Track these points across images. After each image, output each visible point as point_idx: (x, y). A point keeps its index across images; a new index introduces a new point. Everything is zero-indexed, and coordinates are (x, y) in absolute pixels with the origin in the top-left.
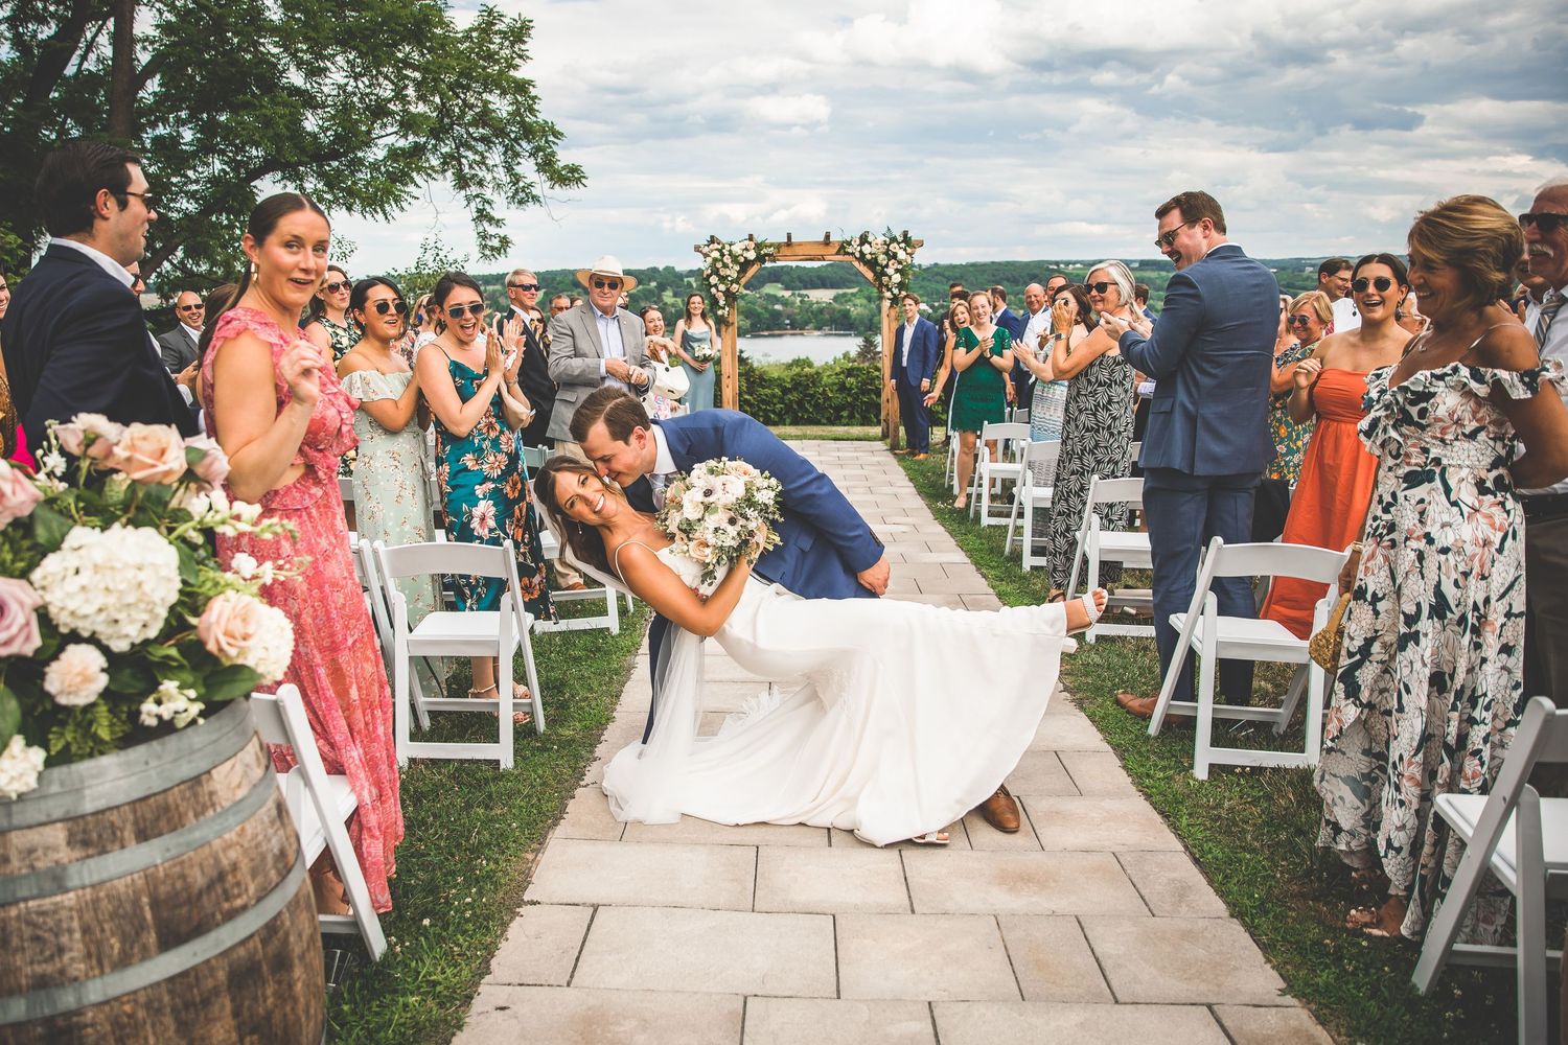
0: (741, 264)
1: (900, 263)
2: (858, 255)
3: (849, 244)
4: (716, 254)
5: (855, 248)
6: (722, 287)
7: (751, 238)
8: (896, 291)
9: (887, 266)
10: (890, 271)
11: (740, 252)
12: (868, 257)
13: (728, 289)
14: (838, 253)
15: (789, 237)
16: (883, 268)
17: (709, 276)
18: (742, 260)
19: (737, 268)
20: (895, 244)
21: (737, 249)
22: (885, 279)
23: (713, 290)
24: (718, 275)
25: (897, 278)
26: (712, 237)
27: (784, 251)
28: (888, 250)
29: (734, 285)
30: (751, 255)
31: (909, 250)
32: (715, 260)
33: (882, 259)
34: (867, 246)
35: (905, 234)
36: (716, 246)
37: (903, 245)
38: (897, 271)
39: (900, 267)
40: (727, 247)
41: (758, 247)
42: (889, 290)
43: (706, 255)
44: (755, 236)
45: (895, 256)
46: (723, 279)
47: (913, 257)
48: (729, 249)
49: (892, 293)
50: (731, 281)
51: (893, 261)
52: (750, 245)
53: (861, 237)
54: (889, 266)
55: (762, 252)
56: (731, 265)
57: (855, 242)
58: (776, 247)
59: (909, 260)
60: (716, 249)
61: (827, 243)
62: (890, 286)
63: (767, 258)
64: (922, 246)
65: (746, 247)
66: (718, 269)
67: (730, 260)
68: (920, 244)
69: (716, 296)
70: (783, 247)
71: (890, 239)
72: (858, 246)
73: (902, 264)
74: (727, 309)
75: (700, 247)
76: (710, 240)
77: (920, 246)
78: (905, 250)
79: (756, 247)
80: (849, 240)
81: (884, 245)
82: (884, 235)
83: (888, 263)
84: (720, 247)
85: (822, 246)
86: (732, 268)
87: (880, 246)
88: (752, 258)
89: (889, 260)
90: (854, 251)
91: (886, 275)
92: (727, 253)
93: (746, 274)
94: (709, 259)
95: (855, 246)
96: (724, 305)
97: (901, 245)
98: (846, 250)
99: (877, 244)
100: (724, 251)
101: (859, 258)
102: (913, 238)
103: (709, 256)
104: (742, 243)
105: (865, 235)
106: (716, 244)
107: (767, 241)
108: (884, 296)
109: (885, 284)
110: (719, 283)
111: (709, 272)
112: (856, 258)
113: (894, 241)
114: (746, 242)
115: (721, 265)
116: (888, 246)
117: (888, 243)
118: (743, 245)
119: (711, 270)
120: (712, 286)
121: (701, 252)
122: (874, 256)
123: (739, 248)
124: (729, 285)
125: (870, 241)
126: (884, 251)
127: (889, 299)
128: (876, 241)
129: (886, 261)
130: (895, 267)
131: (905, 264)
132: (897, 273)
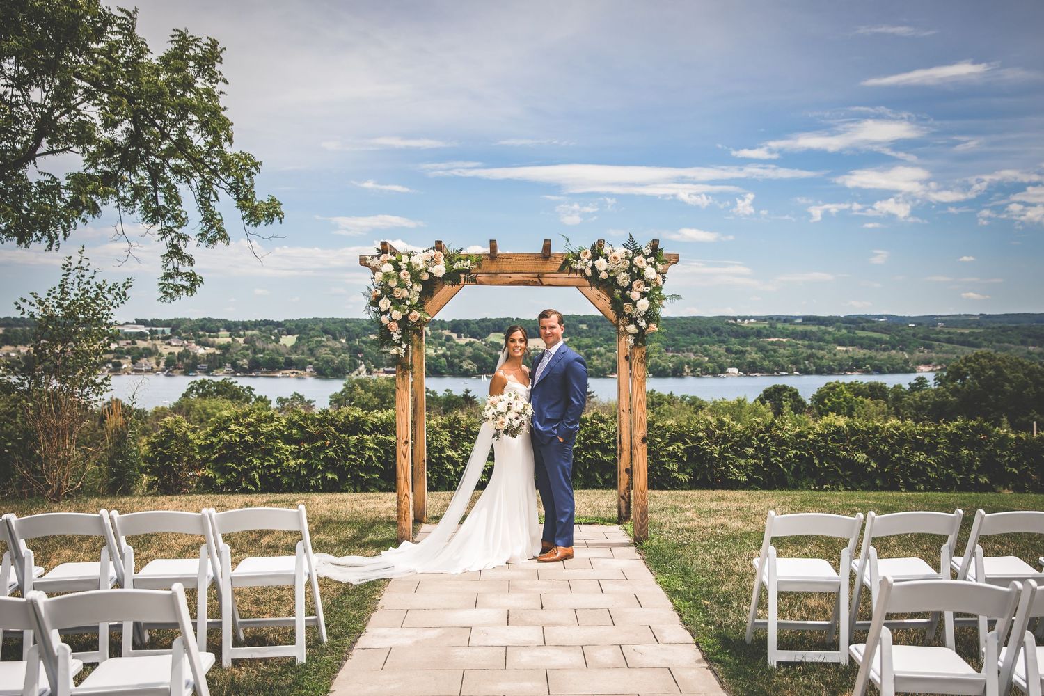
0: (424, 283)
1: (647, 284)
2: (589, 272)
3: (577, 257)
4: (388, 268)
5: (584, 263)
6: (397, 315)
7: (438, 246)
8: (643, 324)
9: (630, 288)
10: (635, 295)
11: (423, 266)
12: (604, 275)
13: (405, 318)
14: (561, 270)
15: (493, 245)
16: (624, 290)
17: (378, 299)
18: (426, 277)
19: (419, 288)
20: (641, 257)
21: (419, 261)
22: (627, 307)
23: (385, 319)
24: (392, 297)
25: (643, 304)
26: (384, 244)
27: (486, 265)
28: (632, 265)
29: (415, 313)
31: (660, 267)
33: (623, 279)
34: (601, 260)
35: (654, 245)
36: (389, 256)
37: (651, 259)
38: (644, 295)
39: (648, 289)
40: (405, 259)
41: (450, 259)
42: (633, 321)
43: (375, 270)
44: (445, 243)
45: (640, 274)
46: (397, 302)
47: (664, 277)
48: (407, 262)
49: (637, 326)
50: (410, 306)
51: (638, 281)
52: (437, 256)
53: (593, 248)
54: (632, 288)
55: (455, 267)
56: (410, 284)
57: (585, 254)
58: (474, 260)
59: (660, 280)
60: (389, 261)
61: (546, 254)
62: (634, 317)
63: (462, 276)
64: (676, 263)
65: (432, 259)
66: (392, 289)
67: (409, 277)
68: (674, 260)
69: (389, 327)
70: (484, 261)
71: (634, 252)
72: (589, 260)
73: (650, 286)
74: (404, 346)
75: (366, 259)
76: (380, 248)
77: (673, 264)
78: (654, 266)
79: (446, 260)
80: (576, 253)
81: (626, 258)
82: (625, 246)
83: (631, 284)
84: (394, 258)
85: (538, 261)
86: (411, 287)
87: (620, 260)
88: (440, 275)
89: (633, 280)
90: (584, 268)
91: (628, 300)
92: (404, 267)
93: (432, 296)
94: (379, 275)
95: (586, 260)
96: (400, 340)
97: (649, 260)
98: (572, 266)
99: (615, 258)
100: (400, 263)
101: (591, 277)
102: (665, 252)
103: (379, 270)
104: (426, 253)
105: (600, 246)
106: (389, 254)
107: (462, 253)
108: (625, 330)
109: (627, 312)
110: (392, 307)
111: (379, 292)
112: (586, 277)
113: (639, 254)
114: (432, 251)
115: (396, 284)
116: (631, 260)
117: (631, 256)
118: (427, 256)
119: (382, 290)
120: (382, 314)
121: (368, 266)
122: (612, 275)
123: (422, 259)
124: (408, 312)
125: (606, 253)
126: (625, 267)
127: (632, 334)
128: (615, 254)
129: (629, 281)
130: (641, 289)
131: (655, 285)
132: (643, 297)
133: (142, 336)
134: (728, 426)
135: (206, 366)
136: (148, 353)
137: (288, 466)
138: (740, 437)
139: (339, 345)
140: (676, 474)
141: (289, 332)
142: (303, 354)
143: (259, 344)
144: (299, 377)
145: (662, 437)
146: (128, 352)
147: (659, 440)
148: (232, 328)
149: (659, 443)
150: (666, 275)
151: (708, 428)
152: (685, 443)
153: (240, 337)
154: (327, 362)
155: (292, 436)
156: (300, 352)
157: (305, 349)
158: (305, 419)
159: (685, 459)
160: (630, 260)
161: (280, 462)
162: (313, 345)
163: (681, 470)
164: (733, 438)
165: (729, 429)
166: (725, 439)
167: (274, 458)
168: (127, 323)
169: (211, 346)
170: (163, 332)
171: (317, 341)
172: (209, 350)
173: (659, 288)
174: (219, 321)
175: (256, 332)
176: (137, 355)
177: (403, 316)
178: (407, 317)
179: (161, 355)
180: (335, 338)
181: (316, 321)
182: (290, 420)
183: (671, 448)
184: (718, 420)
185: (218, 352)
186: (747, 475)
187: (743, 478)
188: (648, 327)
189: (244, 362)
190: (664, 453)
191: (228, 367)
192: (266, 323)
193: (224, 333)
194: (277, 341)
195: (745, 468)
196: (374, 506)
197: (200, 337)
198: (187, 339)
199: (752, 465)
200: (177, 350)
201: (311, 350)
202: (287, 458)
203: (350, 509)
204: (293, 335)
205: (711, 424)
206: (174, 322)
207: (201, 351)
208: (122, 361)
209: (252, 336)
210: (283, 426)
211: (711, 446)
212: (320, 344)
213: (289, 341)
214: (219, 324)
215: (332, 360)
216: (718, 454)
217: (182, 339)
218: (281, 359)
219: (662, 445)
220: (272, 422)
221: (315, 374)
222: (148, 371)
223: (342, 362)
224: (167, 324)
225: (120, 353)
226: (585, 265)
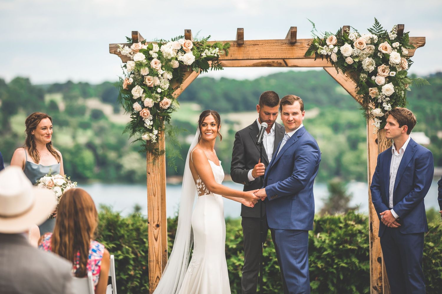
0: (174, 71)
1: (393, 68)
2: (334, 58)
3: (323, 43)
4: (140, 57)
6: (149, 102)
7: (188, 35)
8: (388, 107)
9: (375, 73)
10: (380, 79)
11: (173, 54)
12: (349, 61)
13: (157, 105)
14: (307, 55)
15: (240, 34)
16: (370, 75)
17: (131, 87)
18: (176, 65)
19: (170, 76)
20: (386, 44)
21: (169, 50)
22: (373, 91)
23: (137, 106)
24: (143, 85)
25: (389, 89)
26: (135, 33)
27: (234, 52)
28: (377, 51)
29: (166, 100)
30: (189, 58)
31: (405, 51)
32: (139, 65)
33: (368, 64)
34: (347, 45)
35: (400, 29)
36: (140, 46)
37: (397, 44)
38: (389, 79)
39: (393, 74)
40: (156, 48)
41: (199, 47)
42: (378, 105)
43: (126, 59)
45: (385, 60)
46: (150, 90)
47: (410, 61)
48: (157, 51)
49: (383, 109)
50: (161, 93)
51: (383, 66)
52: (187, 45)
53: (339, 34)
54: (377, 72)
55: (204, 55)
56: (161, 72)
57: (331, 40)
58: (222, 48)
59: (406, 64)
60: (141, 51)
61: (293, 41)
62: (380, 101)
63: (210, 62)
64: (423, 45)
65: (181, 48)
66: (143, 77)
67: (160, 65)
68: (421, 43)
69: (141, 114)
70: (232, 48)
71: (379, 37)
72: (335, 46)
73: (396, 71)
74: (156, 132)
75: (118, 47)
77: (420, 46)
78: (400, 51)
79: (195, 48)
80: (322, 37)
81: (371, 44)
82: (370, 31)
83: (376, 69)
84: (145, 47)
85: (285, 47)
86: (162, 75)
87: (365, 46)
88: (189, 63)
89: (378, 65)
90: (330, 53)
91: (375, 85)
92: (155, 55)
93: (181, 83)
94: (130, 64)
95: (331, 46)
96: (152, 126)
97: (394, 45)
98: (319, 51)
99: (361, 43)
100: (151, 52)
101: (337, 63)
102: (410, 35)
103: (130, 59)
104: (176, 42)
105: (345, 31)
106: (140, 43)
107: (209, 40)
108: (371, 114)
109: (373, 97)
110: (144, 95)
111: (132, 80)
112: (333, 63)
113: (384, 40)
114: (181, 39)
115: (147, 72)
116: (377, 45)
117: (376, 42)
118: (177, 45)
119: (134, 78)
120: (134, 101)
121: (119, 54)
122: (357, 60)
123: (172, 48)
124: (159, 100)
125: (351, 39)
126: (370, 52)
127: (380, 118)
128: (360, 39)
129: (374, 66)
130: (386, 74)
131: (401, 70)
132: (389, 82)
150: (411, 59)
160: (375, 45)
173: (404, 72)
177: (155, 103)
178: (159, 104)
226: (331, 50)
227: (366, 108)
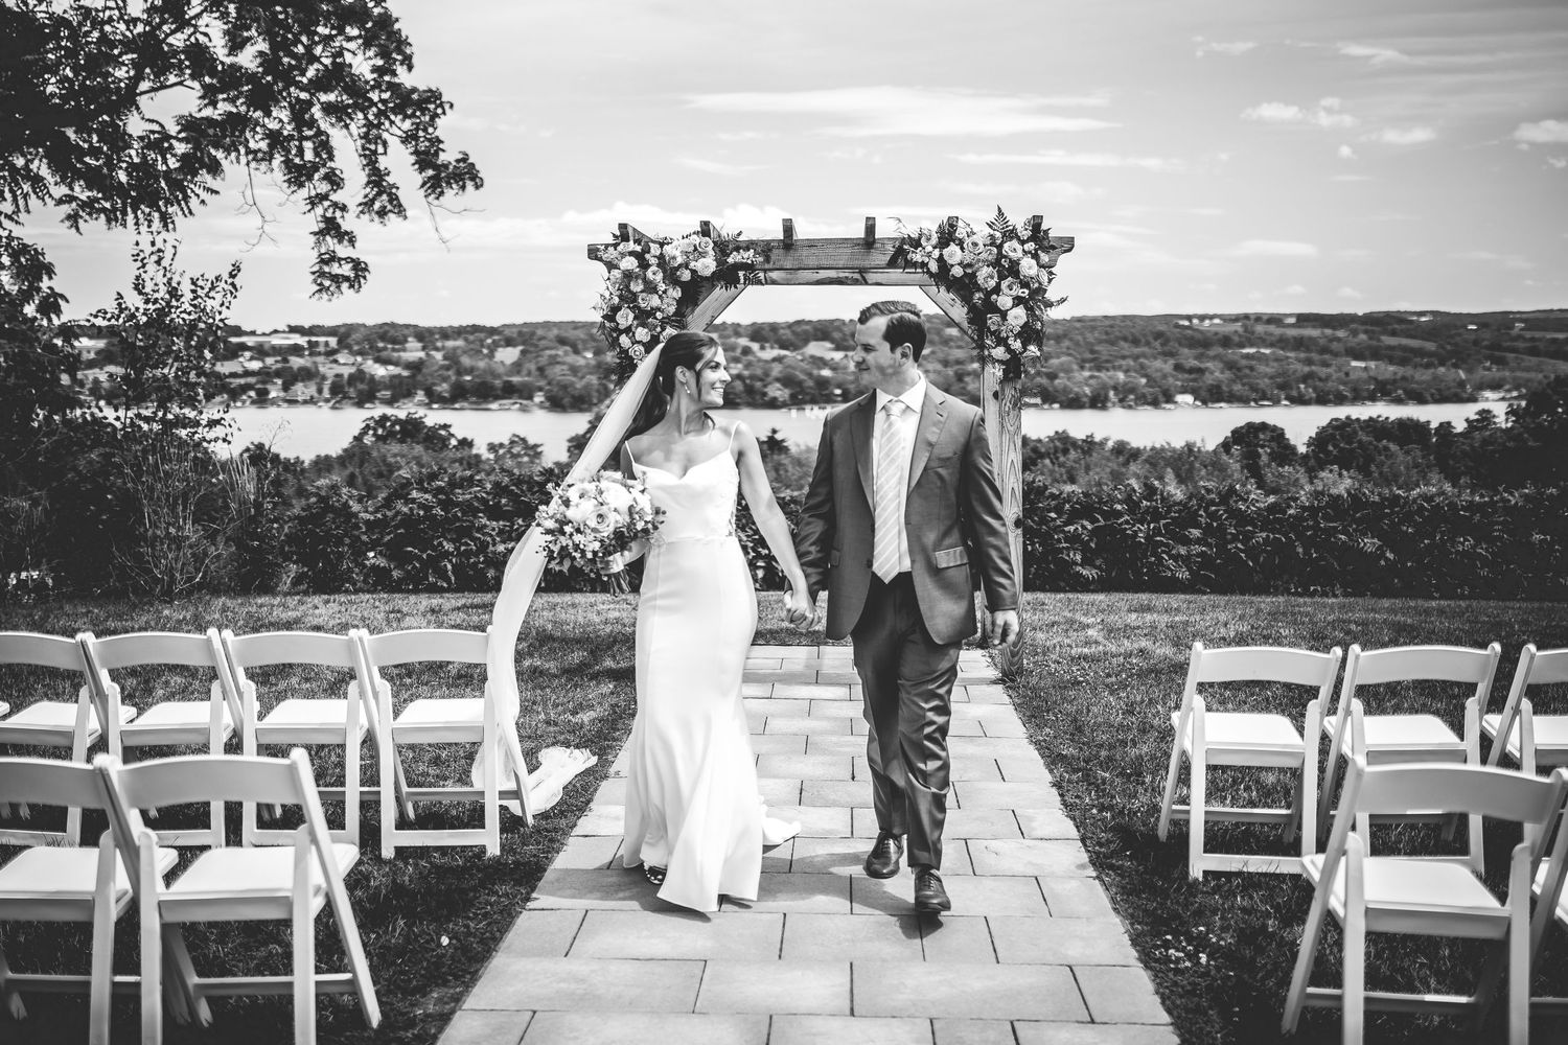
0: (683, 286)
1: (1025, 285)
2: (934, 267)
3: (916, 243)
4: (630, 263)
5: (928, 254)
6: (643, 334)
7: (705, 230)
8: (1017, 345)
9: (997, 290)
10: (1004, 301)
11: (683, 260)
12: (957, 271)
13: (654, 338)
14: (892, 264)
15: (789, 227)
16: (988, 294)
17: (615, 310)
18: (686, 276)
19: (677, 293)
20: (1015, 244)
21: (676, 252)
22: (993, 320)
23: (624, 340)
24: (635, 308)
25: (1018, 316)
26: (623, 227)
27: (778, 256)
28: (1000, 255)
30: (707, 265)
31: (1045, 258)
33: (986, 276)
34: (953, 248)
35: (1036, 224)
36: (632, 246)
37: (1030, 246)
38: (1018, 301)
39: (1025, 292)
40: (655, 249)
41: (723, 248)
42: (1002, 341)
43: (611, 266)
44: (716, 222)
45: (1013, 270)
46: (643, 316)
47: (1051, 273)
48: (658, 253)
49: (1009, 349)
50: (662, 320)
51: (1010, 280)
52: (703, 245)
53: (941, 230)
54: (1000, 289)
55: (730, 260)
56: (662, 287)
57: (928, 239)
58: (759, 249)
59: (1044, 278)
60: (631, 253)
61: (869, 241)
62: (1004, 335)
63: (741, 274)
64: (1069, 250)
65: (696, 249)
66: (635, 295)
67: (661, 276)
68: (1067, 246)
69: (631, 353)
70: (775, 251)
71: (1004, 235)
72: (935, 247)
73: (1029, 287)
75: (598, 250)
76: (618, 233)
77: (1066, 251)
78: (1035, 256)
79: (717, 249)
80: (915, 235)
81: (991, 245)
82: (990, 225)
83: (998, 285)
84: (638, 248)
85: (856, 251)
86: (665, 292)
87: (982, 248)
88: (708, 273)
89: (1002, 277)
90: (926, 260)
91: (995, 309)
92: (653, 261)
93: (697, 305)
94: (616, 273)
95: (929, 249)
97: (1026, 247)
98: (909, 257)
99: (975, 244)
100: (647, 256)
101: (937, 273)
102: (1051, 234)
103: (616, 267)
104: (686, 241)
105: (952, 226)
106: (632, 242)
107: (741, 238)
108: (990, 356)
109: (993, 328)
110: (635, 323)
111: (616, 300)
112: (930, 273)
113: (1011, 239)
114: (695, 237)
115: (641, 287)
116: (1000, 247)
117: (998, 242)
118: (688, 245)
119: (620, 297)
120: (621, 332)
121: (600, 260)
122: (969, 271)
123: (680, 249)
124: (659, 329)
125: (961, 236)
126: (990, 258)
127: (1001, 362)
128: (974, 238)
129: (996, 279)
130: (1014, 293)
131: (1036, 285)
132: (1018, 305)
133: (296, 350)
134: (1162, 494)
135: (387, 393)
136: (307, 375)
137: (494, 553)
138: (1179, 512)
139: (581, 362)
140: (1079, 568)
141: (509, 343)
142: (529, 374)
143: (466, 361)
144: (524, 409)
145: (1059, 510)
146: (278, 374)
147: (1053, 515)
148: (425, 336)
149: (1054, 520)
150: (1053, 270)
151: (1129, 497)
152: (1093, 521)
153: (437, 349)
154: (565, 387)
155: (501, 507)
156: (524, 372)
157: (532, 367)
158: (518, 481)
159: (1093, 545)
160: (997, 247)
161: (483, 547)
162: (543, 361)
163: (1085, 563)
164: (1169, 511)
165: (1163, 499)
166: (1156, 515)
167: (474, 539)
168: (276, 331)
169: (396, 364)
170: (327, 344)
171: (550, 356)
172: (392, 370)
173: (1041, 290)
174: (407, 326)
175: (460, 343)
176: (290, 378)
177: (652, 335)
178: (658, 337)
179: (324, 378)
180: (576, 352)
181: (547, 325)
182: (497, 485)
183: (1072, 528)
184: (1145, 485)
185: (405, 373)
186: (1189, 569)
187: (1183, 574)
188: (1025, 350)
189: (443, 388)
190: (1061, 536)
191: (420, 396)
192: (475, 329)
193: (413, 343)
194: (491, 355)
195: (1186, 560)
196: (617, 614)
197: (380, 350)
198: (361, 353)
199: (1198, 555)
200: (346, 371)
201: (541, 370)
202: (494, 540)
203: (581, 620)
204: (515, 346)
205: (1135, 491)
206: (342, 330)
207: (381, 372)
208: (269, 387)
209: (455, 349)
210: (487, 493)
211: (1134, 525)
212: (554, 361)
213: (508, 355)
214: (406, 332)
215: (572, 384)
216: (1145, 538)
217: (354, 353)
218: (498, 383)
219: (1058, 522)
220: (471, 487)
221: (547, 404)
222: (305, 402)
223: (588, 386)
224: (332, 331)
225: (265, 375)
226: (929, 255)
227: (981, 346)
